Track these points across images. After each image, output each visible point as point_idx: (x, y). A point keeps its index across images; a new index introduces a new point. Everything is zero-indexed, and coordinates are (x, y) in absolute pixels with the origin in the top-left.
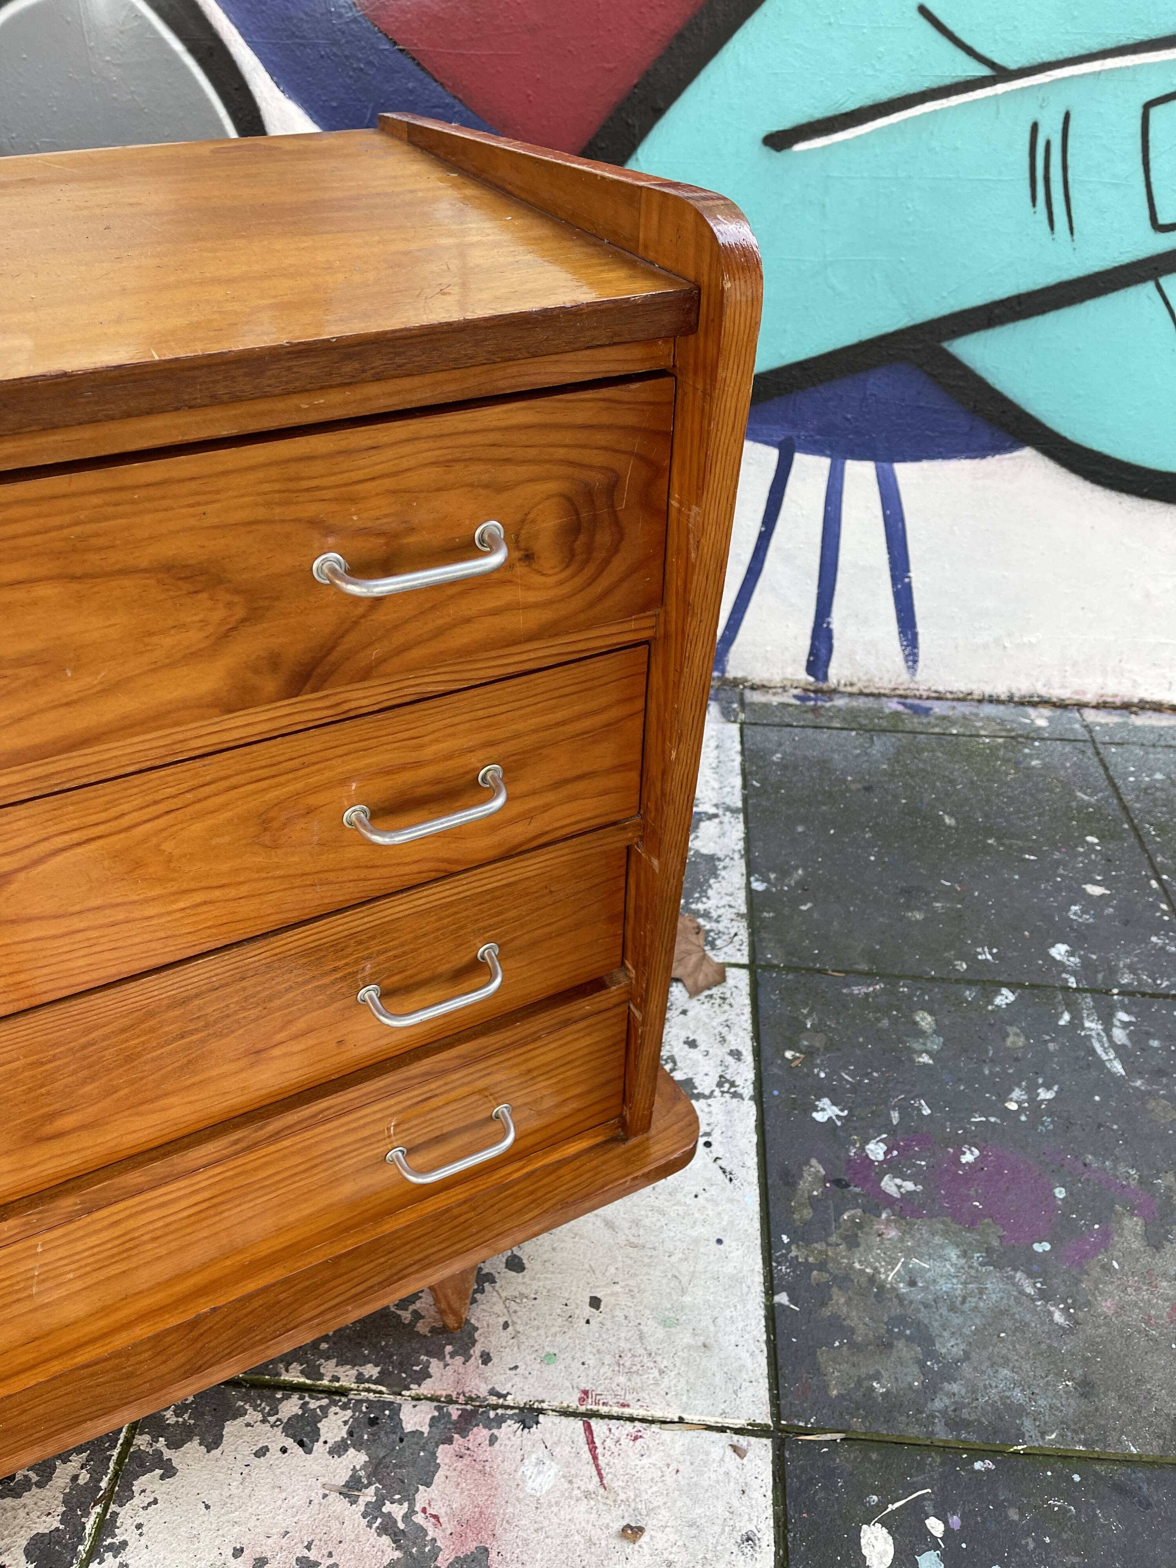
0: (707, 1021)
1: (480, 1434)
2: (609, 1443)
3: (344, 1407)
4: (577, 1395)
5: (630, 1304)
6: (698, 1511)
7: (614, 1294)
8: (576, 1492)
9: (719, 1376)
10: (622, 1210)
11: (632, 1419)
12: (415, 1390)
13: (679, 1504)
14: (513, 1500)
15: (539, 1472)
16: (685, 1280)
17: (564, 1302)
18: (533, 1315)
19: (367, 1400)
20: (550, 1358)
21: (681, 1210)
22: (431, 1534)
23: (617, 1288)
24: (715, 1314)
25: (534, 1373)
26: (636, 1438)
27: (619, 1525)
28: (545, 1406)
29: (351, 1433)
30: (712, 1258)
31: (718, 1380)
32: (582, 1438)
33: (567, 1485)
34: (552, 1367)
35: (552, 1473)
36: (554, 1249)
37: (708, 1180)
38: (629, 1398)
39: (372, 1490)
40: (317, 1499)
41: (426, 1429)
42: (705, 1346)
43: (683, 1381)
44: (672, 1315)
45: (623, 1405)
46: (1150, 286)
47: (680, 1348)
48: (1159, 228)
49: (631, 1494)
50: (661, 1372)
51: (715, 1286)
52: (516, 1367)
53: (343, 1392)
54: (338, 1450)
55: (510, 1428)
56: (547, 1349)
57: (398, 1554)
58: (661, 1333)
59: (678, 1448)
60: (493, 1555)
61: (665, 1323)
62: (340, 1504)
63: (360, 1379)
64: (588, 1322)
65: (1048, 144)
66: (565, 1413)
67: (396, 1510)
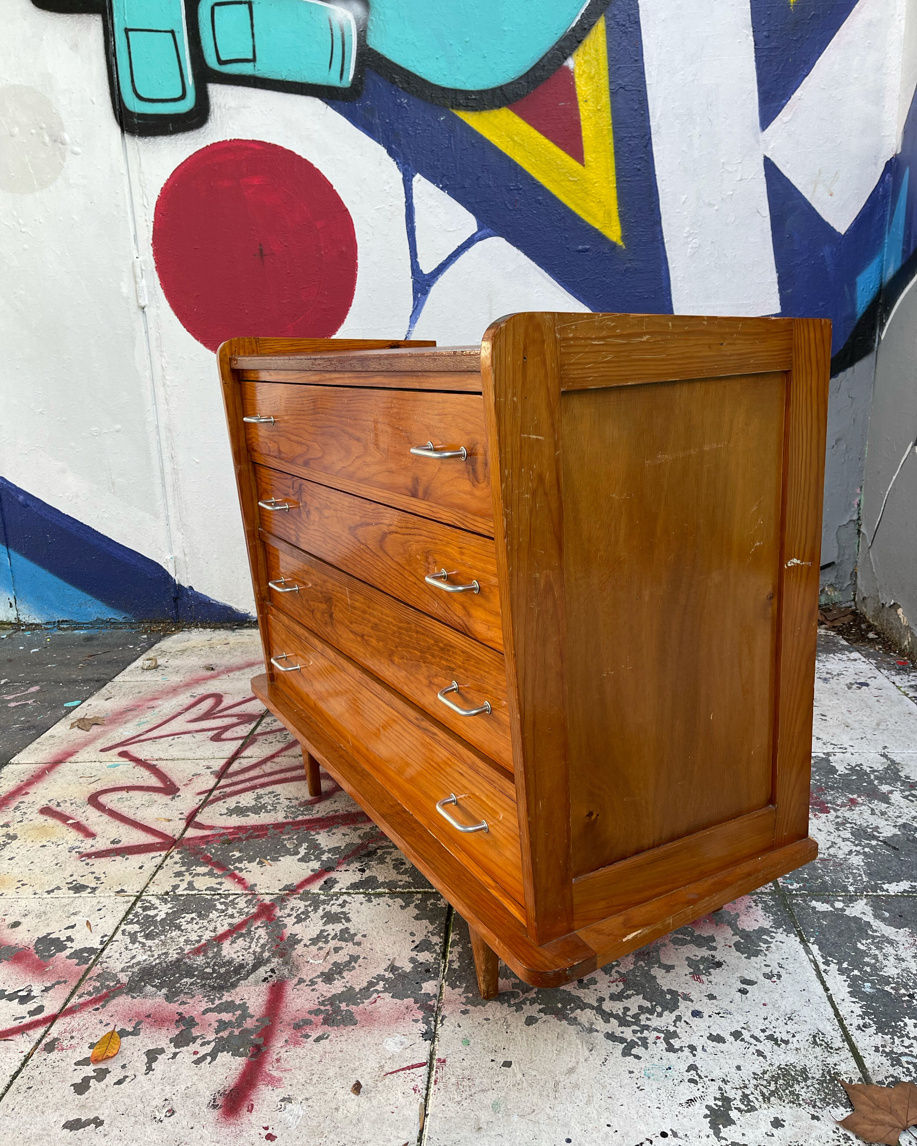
0: (814, 1135)
1: (420, 1015)
2: (412, 1076)
3: (435, 959)
4: (442, 1057)
5: (508, 1083)
6: (367, 1124)
7: (515, 1075)
8: (383, 1061)
9: (458, 1137)
10: (586, 1077)
11: (428, 1089)
12: (445, 984)
13: (372, 1114)
14: (381, 1033)
15: (396, 1044)
16: (532, 1117)
17: (506, 1048)
18: (495, 1032)
19: (439, 967)
20: (466, 1042)
21: (595, 1115)
22: (366, 1002)
23: (519, 1076)
24: (505, 1136)
25: (456, 1036)
26: (414, 1090)
27: (362, 1083)
28: (436, 1043)
29: (421, 963)
30: (553, 1136)
31: (453, 1136)
32: (415, 1062)
33: (388, 1057)
34: (461, 1044)
35: (396, 1049)
36: (546, 1040)
37: (627, 1134)
38: (440, 1085)
39: (391, 975)
40: (387, 957)
41: (423, 992)
42: (480, 1129)
43: (453, 1115)
44: (502, 1109)
45: (435, 1081)
47: (477, 1113)
49: (380, 1089)
50: (459, 1103)
51: (528, 1137)
52: (460, 1027)
53: (444, 956)
54: (412, 960)
55: (423, 1027)
56: (472, 1041)
57: (357, 990)
58: (488, 1102)
59: (407, 1112)
60: (353, 1027)
61: (495, 1106)
62: (385, 966)
63: (451, 962)
64: (492, 1061)
66: (432, 1054)
67: (380, 986)
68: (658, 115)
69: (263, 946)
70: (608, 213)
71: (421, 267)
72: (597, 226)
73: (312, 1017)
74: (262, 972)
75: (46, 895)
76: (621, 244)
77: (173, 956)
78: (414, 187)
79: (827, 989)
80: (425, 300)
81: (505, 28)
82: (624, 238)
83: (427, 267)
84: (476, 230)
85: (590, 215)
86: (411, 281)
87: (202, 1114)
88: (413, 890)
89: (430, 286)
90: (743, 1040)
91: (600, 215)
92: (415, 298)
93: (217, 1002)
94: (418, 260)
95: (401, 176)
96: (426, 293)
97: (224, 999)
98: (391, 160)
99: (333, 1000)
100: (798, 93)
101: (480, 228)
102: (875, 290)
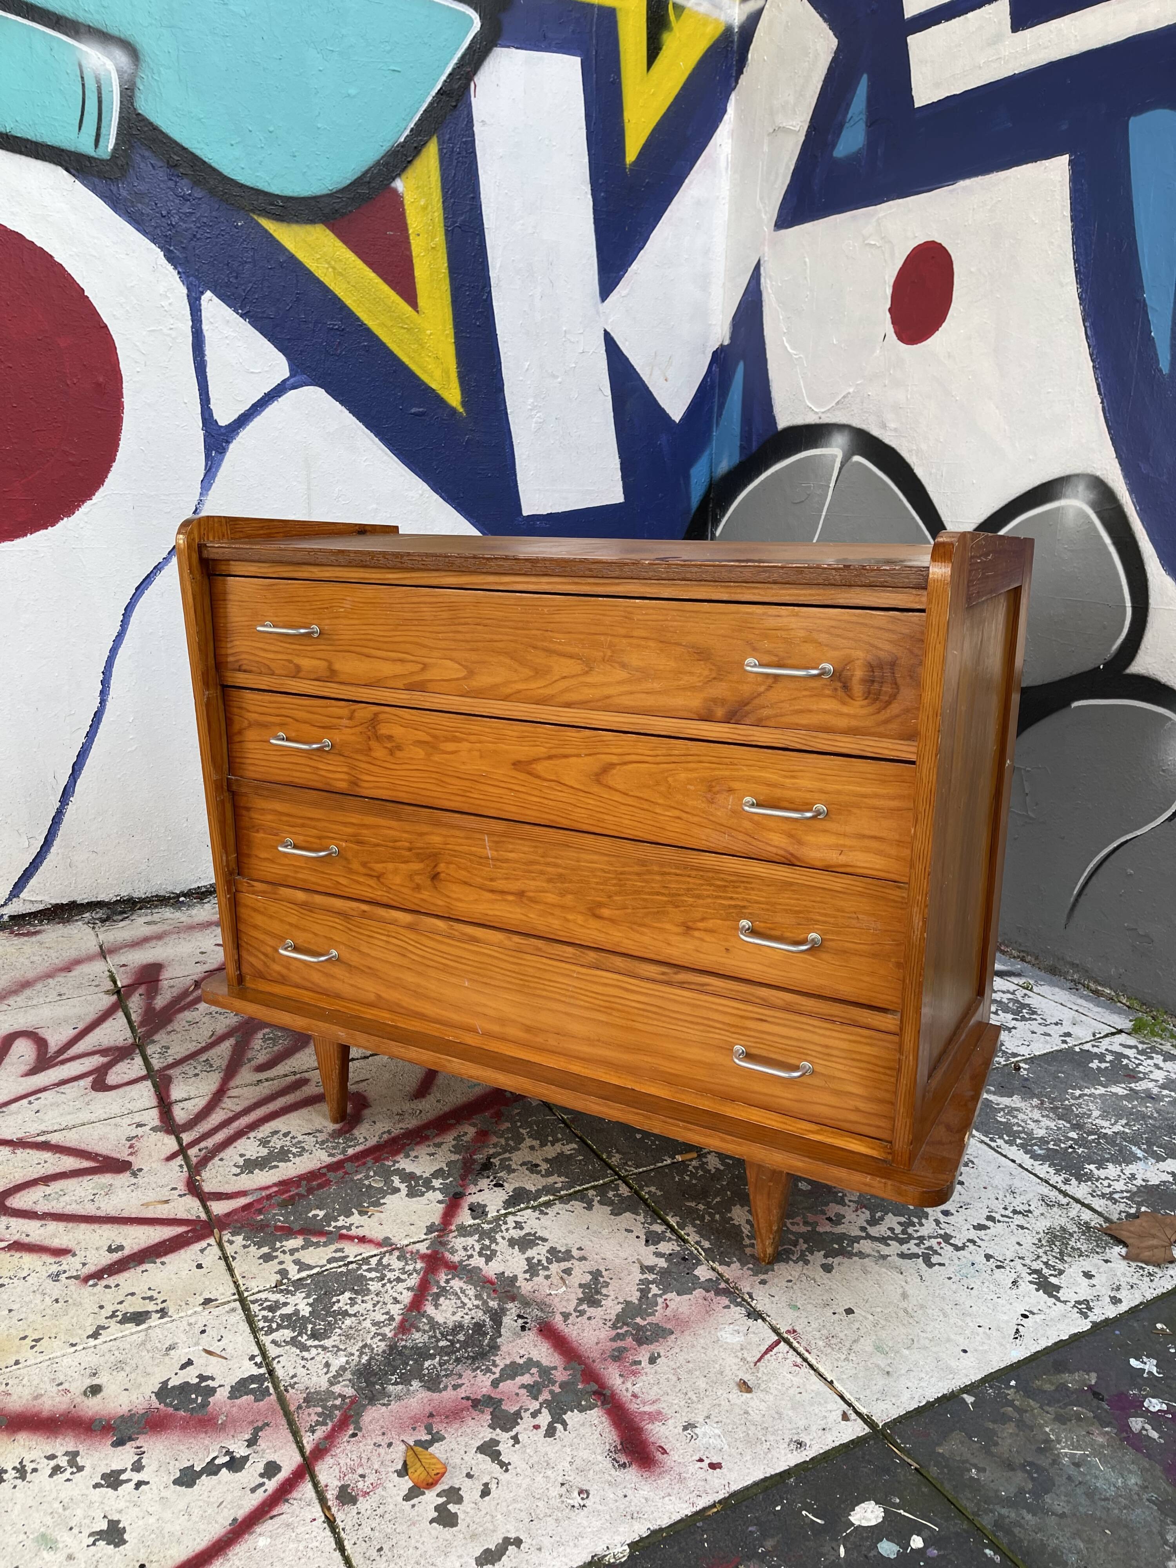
1: (724, 1301)
2: (780, 1355)
3: (679, 1245)
4: (789, 1328)
5: (868, 1326)
6: (790, 1413)
7: (865, 1318)
8: (739, 1354)
9: (878, 1387)
10: (922, 1296)
11: (805, 1359)
12: (716, 1265)
13: (784, 1402)
14: (707, 1331)
15: (732, 1334)
16: (917, 1346)
17: (833, 1298)
18: (809, 1289)
19: (691, 1251)
20: (794, 1307)
21: (961, 1323)
22: (658, 1308)
23: (871, 1317)
24: (914, 1369)
25: (780, 1305)
26: (796, 1366)
27: (743, 1380)
28: (768, 1318)
29: (670, 1255)
30: (949, 1352)
31: (875, 1388)
32: (769, 1343)
33: (739, 1348)
34: (792, 1311)
35: (738, 1339)
36: (857, 1279)
37: (1000, 1325)
38: (815, 1352)
39: (654, 1276)
40: (630, 1260)
41: (702, 1280)
42: (888, 1373)
43: (853, 1371)
44: (887, 1349)
45: (807, 1351)
47: (871, 1361)
49: (765, 1378)
50: (847, 1359)
51: (932, 1362)
52: (773, 1296)
53: (685, 1241)
54: (658, 1255)
55: (740, 1310)
56: (798, 1304)
57: (636, 1302)
58: (869, 1349)
59: (814, 1388)
60: (673, 1336)
61: (878, 1348)
62: (636, 1269)
63: (698, 1243)
64: (834, 1313)
66: (774, 1329)
67: (654, 1289)
68: (498, 265)
69: (477, 1297)
70: (446, 372)
71: (216, 417)
72: (433, 386)
73: (620, 1344)
74: (509, 1321)
75: (92, 1342)
76: (461, 410)
77: (380, 1346)
78: (203, 308)
79: (1014, 1161)
80: (222, 460)
81: (319, 125)
82: (464, 404)
83: (224, 417)
84: (288, 375)
85: (425, 371)
86: (201, 433)
87: (618, 1479)
88: (578, 1188)
89: (228, 442)
90: (999, 1221)
91: (438, 373)
92: (208, 456)
93: (497, 1370)
94: (211, 406)
95: (185, 291)
96: (222, 451)
97: (501, 1364)
98: (170, 267)
99: (621, 1319)
100: (634, 266)
101: (293, 372)
102: (706, 484)
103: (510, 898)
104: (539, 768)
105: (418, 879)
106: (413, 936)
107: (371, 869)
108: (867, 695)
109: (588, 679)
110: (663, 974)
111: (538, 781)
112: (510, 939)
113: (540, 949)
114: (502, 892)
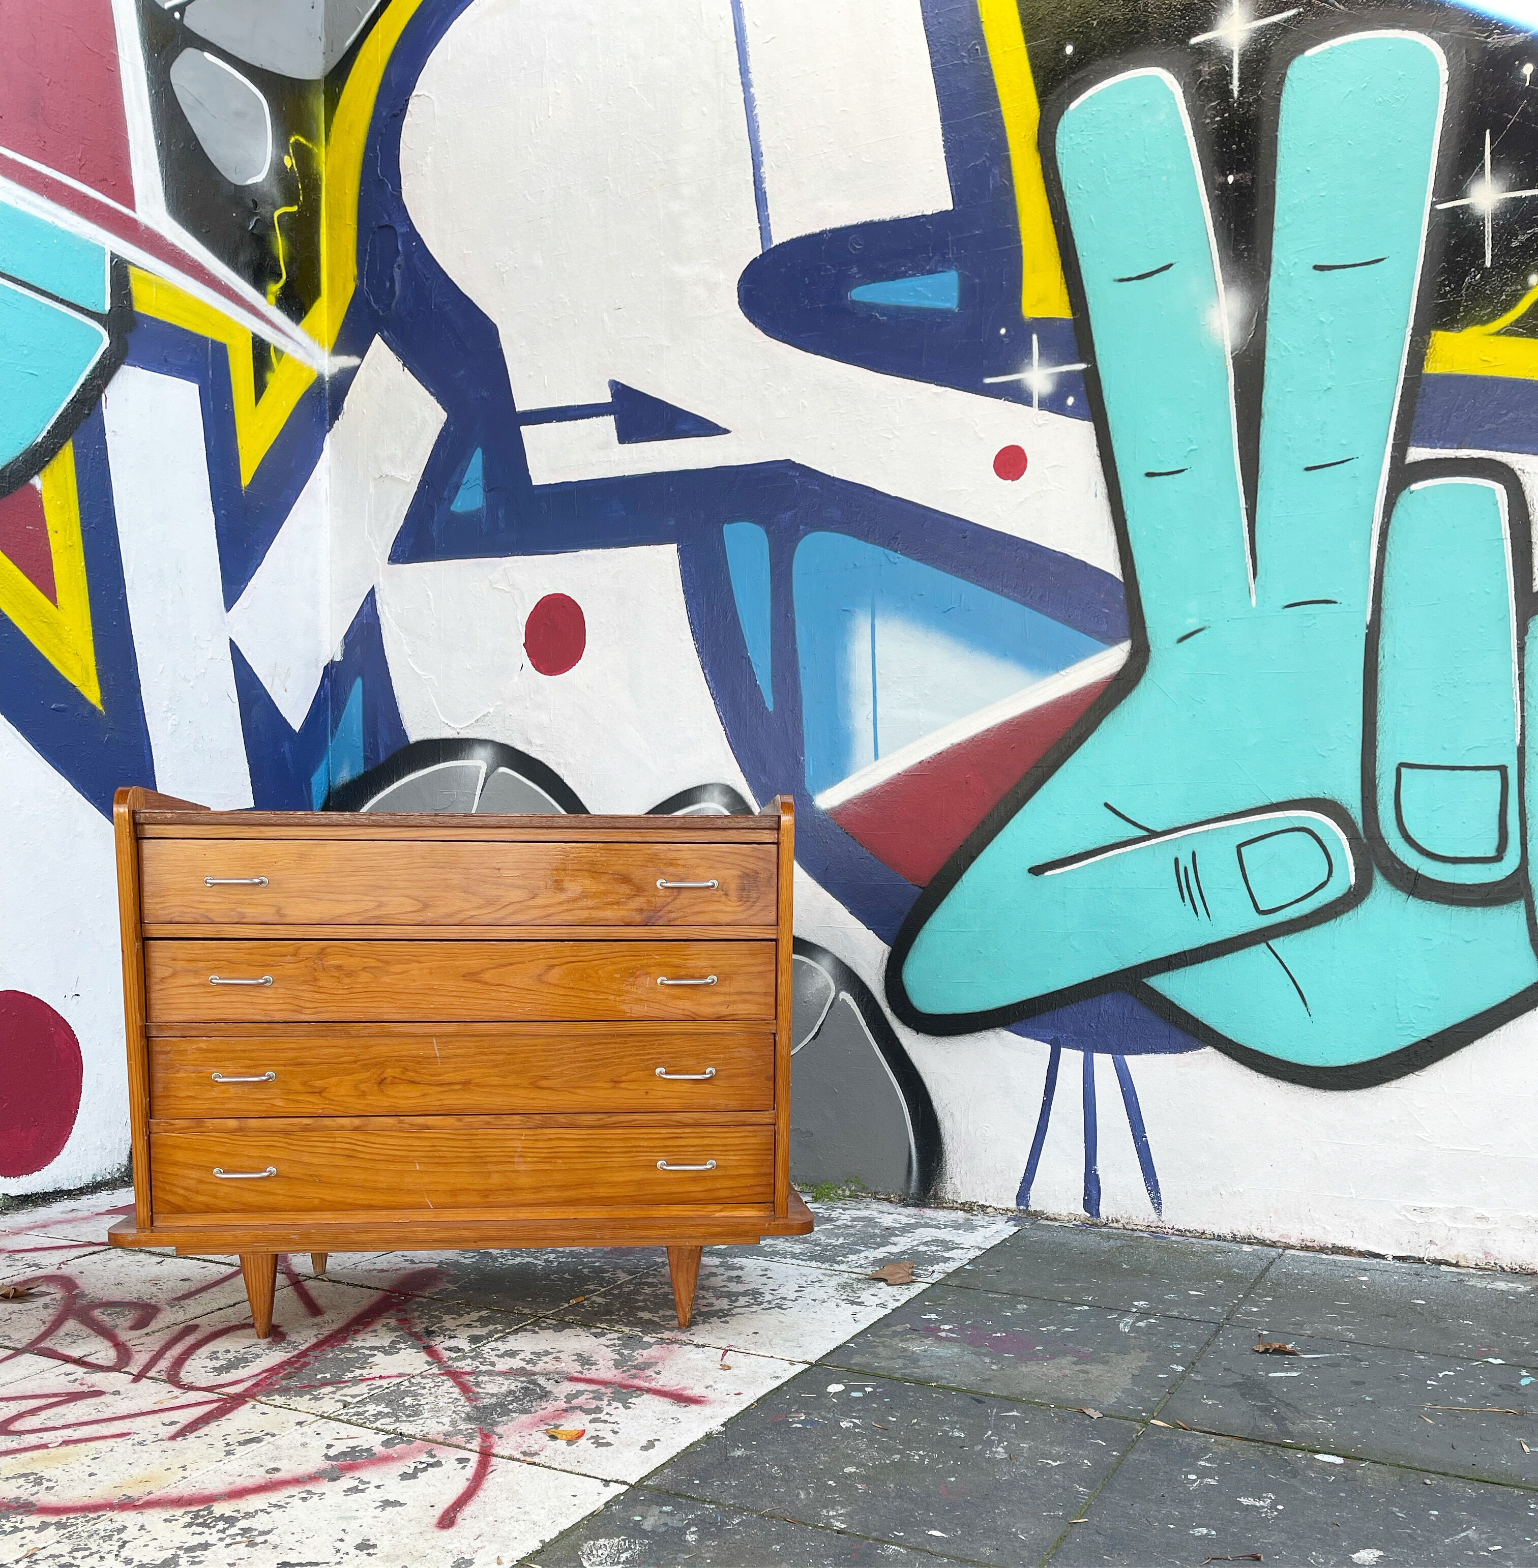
4: (727, 1346)
12: (654, 1335)
38: (751, 1350)
45: (746, 1350)
46: (1264, 945)
48: (1261, 912)
53: (621, 1332)
54: (610, 1340)
57: (619, 1358)
63: (631, 1330)
65: (1186, 868)
67: (625, 1351)
69: (507, 1379)
70: (85, 669)
72: (74, 682)
74: (543, 1382)
76: (101, 708)
82: (103, 701)
85: (65, 667)
88: (516, 1327)
90: (807, 1287)
91: (77, 670)
93: (562, 1398)
102: (326, 792)
103: (457, 1087)
104: (487, 976)
105: (363, 1087)
106: (361, 1137)
107: (311, 1086)
108: (740, 899)
109: (531, 903)
110: (599, 1120)
111: (486, 987)
112: (460, 1120)
113: (488, 1123)
114: (451, 1084)
